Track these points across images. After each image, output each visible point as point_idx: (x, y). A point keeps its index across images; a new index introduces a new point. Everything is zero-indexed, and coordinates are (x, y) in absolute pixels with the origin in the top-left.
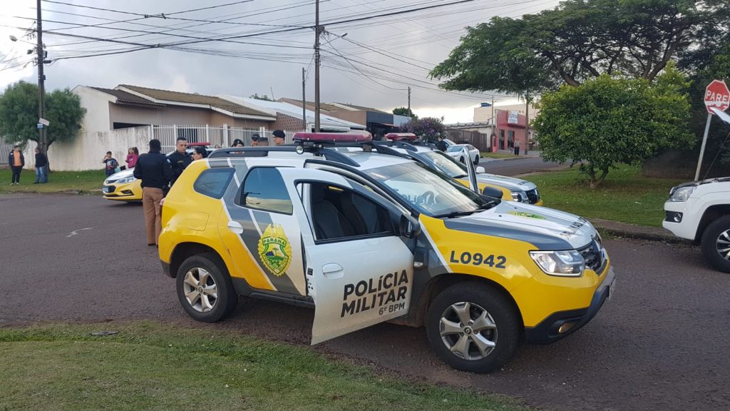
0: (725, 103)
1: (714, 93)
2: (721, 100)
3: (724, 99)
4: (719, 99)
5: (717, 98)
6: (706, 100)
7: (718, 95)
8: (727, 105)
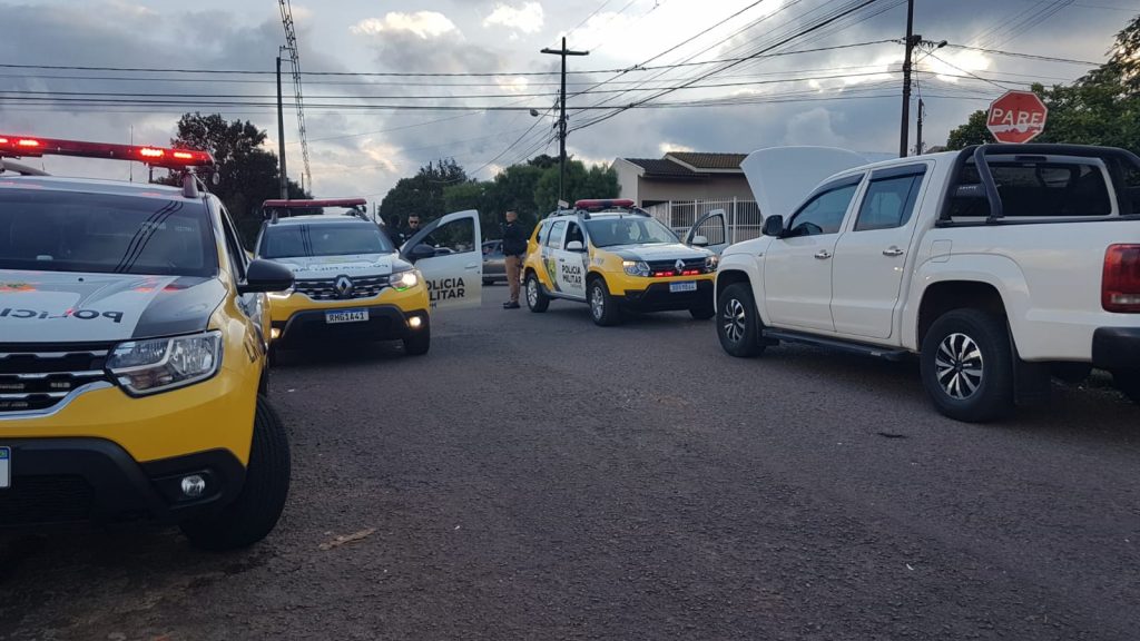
0: (1035, 125)
1: (1010, 113)
2: (1028, 121)
3: (1033, 119)
4: (1024, 119)
5: (1020, 118)
6: (991, 124)
7: (1021, 113)
8: (1039, 129)
